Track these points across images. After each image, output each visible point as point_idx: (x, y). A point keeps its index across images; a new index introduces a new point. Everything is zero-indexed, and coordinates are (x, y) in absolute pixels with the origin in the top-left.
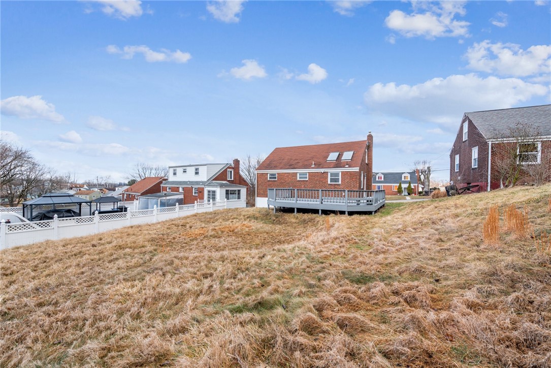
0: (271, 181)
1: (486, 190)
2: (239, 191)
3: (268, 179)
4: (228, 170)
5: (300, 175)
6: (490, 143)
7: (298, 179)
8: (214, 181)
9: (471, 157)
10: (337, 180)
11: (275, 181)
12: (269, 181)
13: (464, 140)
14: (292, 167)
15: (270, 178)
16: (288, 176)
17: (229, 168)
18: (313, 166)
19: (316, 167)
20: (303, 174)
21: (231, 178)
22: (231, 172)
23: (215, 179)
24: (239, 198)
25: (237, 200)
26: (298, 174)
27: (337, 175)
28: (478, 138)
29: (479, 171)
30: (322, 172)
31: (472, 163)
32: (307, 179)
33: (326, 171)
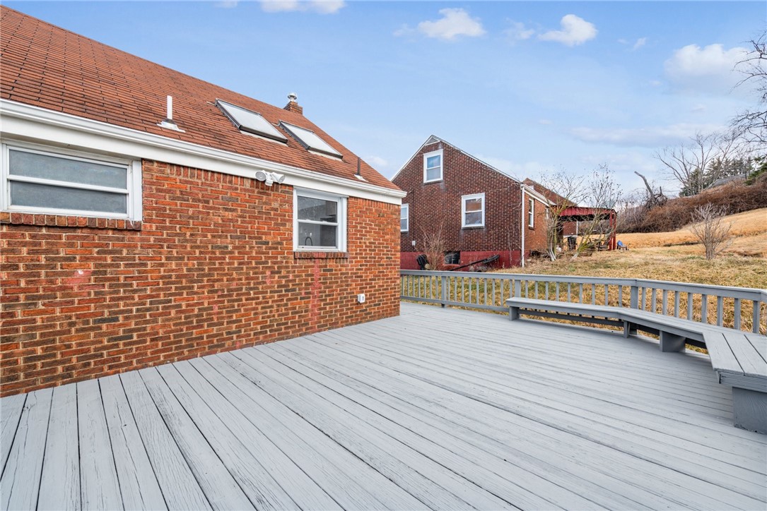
1: (517, 265)
6: (523, 190)
9: (459, 209)
10: (330, 235)
13: (425, 181)
19: (200, 139)
27: (327, 207)
28: (483, 179)
29: (492, 232)
30: (269, 182)
31: (461, 220)
32: (123, 209)
33: (287, 181)
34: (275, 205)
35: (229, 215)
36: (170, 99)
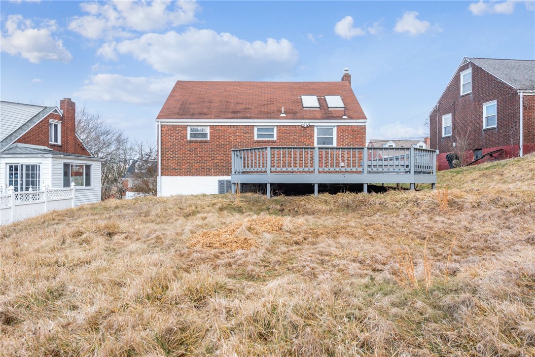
0: (196, 142)
1: (517, 155)
2: (88, 167)
3: (189, 138)
4: (51, 121)
5: (259, 130)
6: (521, 94)
7: (256, 138)
8: (20, 145)
9: (482, 115)
10: (330, 141)
11: (206, 142)
12: (191, 142)
13: (461, 94)
14: (239, 114)
15: (192, 136)
16: (234, 133)
17: (51, 116)
18: (284, 115)
19: (289, 117)
20: (267, 130)
21: (56, 140)
22: (56, 126)
23: (24, 140)
24: (88, 183)
25: (84, 187)
26: (255, 129)
27: (329, 131)
28: (496, 89)
29: (501, 131)
30: (305, 126)
31: (482, 123)
32: (273, 138)
33: (311, 124)
34: (308, 132)
35: (295, 137)
36: (283, 108)
